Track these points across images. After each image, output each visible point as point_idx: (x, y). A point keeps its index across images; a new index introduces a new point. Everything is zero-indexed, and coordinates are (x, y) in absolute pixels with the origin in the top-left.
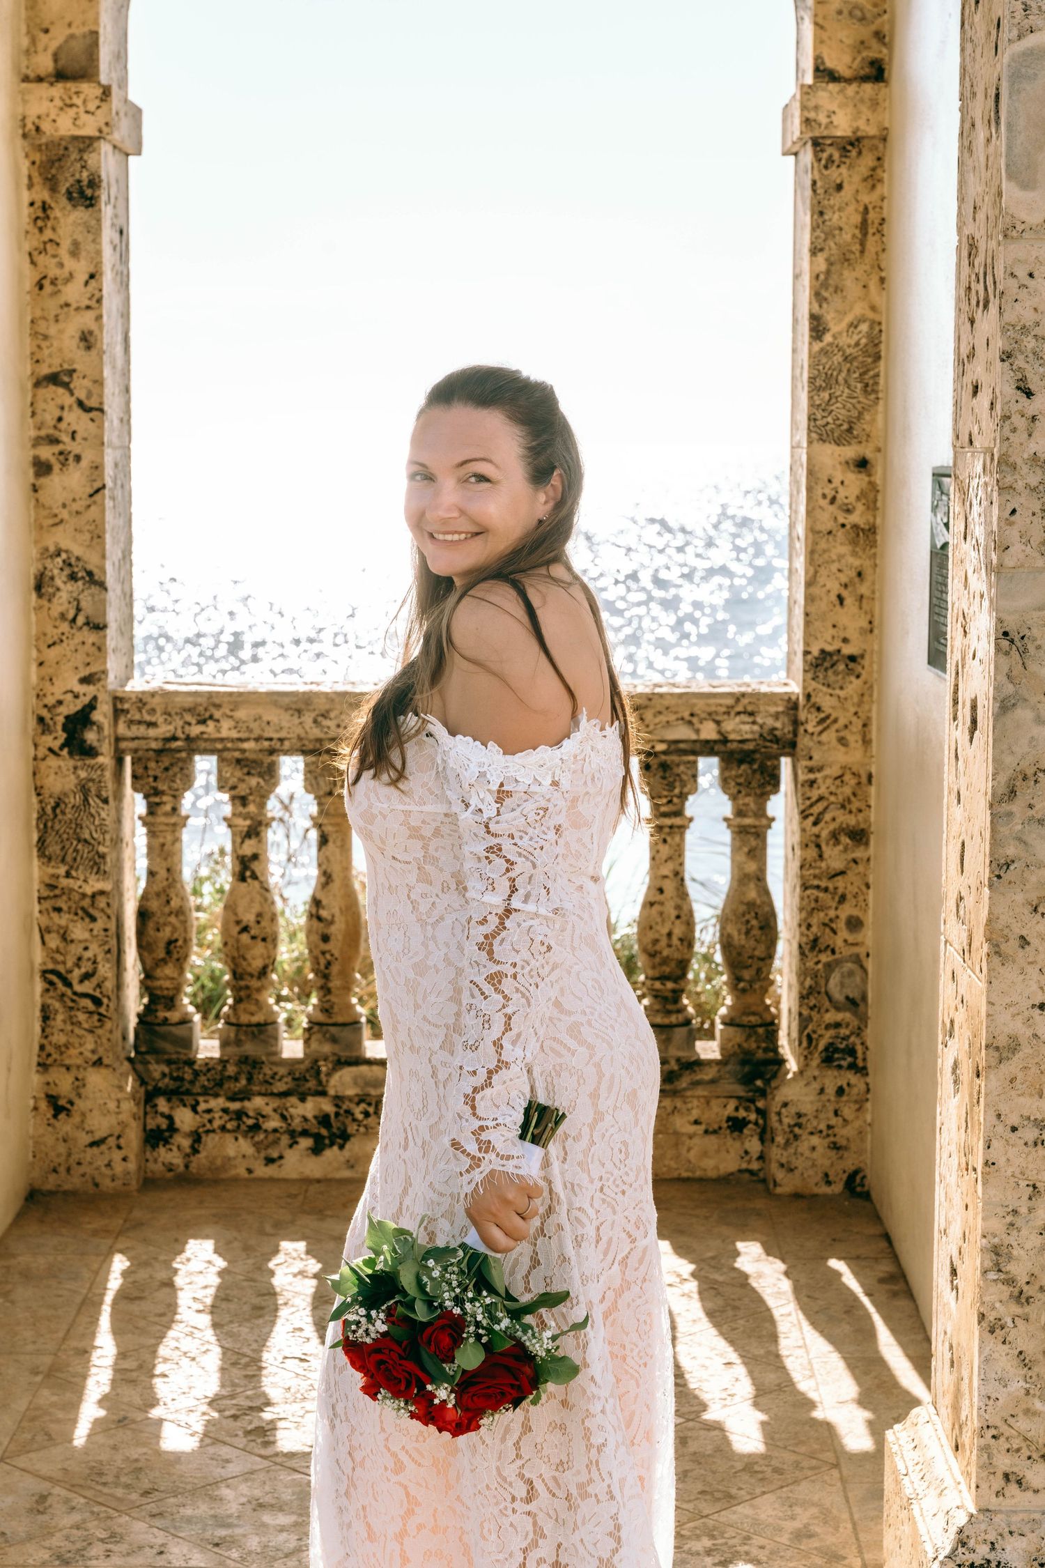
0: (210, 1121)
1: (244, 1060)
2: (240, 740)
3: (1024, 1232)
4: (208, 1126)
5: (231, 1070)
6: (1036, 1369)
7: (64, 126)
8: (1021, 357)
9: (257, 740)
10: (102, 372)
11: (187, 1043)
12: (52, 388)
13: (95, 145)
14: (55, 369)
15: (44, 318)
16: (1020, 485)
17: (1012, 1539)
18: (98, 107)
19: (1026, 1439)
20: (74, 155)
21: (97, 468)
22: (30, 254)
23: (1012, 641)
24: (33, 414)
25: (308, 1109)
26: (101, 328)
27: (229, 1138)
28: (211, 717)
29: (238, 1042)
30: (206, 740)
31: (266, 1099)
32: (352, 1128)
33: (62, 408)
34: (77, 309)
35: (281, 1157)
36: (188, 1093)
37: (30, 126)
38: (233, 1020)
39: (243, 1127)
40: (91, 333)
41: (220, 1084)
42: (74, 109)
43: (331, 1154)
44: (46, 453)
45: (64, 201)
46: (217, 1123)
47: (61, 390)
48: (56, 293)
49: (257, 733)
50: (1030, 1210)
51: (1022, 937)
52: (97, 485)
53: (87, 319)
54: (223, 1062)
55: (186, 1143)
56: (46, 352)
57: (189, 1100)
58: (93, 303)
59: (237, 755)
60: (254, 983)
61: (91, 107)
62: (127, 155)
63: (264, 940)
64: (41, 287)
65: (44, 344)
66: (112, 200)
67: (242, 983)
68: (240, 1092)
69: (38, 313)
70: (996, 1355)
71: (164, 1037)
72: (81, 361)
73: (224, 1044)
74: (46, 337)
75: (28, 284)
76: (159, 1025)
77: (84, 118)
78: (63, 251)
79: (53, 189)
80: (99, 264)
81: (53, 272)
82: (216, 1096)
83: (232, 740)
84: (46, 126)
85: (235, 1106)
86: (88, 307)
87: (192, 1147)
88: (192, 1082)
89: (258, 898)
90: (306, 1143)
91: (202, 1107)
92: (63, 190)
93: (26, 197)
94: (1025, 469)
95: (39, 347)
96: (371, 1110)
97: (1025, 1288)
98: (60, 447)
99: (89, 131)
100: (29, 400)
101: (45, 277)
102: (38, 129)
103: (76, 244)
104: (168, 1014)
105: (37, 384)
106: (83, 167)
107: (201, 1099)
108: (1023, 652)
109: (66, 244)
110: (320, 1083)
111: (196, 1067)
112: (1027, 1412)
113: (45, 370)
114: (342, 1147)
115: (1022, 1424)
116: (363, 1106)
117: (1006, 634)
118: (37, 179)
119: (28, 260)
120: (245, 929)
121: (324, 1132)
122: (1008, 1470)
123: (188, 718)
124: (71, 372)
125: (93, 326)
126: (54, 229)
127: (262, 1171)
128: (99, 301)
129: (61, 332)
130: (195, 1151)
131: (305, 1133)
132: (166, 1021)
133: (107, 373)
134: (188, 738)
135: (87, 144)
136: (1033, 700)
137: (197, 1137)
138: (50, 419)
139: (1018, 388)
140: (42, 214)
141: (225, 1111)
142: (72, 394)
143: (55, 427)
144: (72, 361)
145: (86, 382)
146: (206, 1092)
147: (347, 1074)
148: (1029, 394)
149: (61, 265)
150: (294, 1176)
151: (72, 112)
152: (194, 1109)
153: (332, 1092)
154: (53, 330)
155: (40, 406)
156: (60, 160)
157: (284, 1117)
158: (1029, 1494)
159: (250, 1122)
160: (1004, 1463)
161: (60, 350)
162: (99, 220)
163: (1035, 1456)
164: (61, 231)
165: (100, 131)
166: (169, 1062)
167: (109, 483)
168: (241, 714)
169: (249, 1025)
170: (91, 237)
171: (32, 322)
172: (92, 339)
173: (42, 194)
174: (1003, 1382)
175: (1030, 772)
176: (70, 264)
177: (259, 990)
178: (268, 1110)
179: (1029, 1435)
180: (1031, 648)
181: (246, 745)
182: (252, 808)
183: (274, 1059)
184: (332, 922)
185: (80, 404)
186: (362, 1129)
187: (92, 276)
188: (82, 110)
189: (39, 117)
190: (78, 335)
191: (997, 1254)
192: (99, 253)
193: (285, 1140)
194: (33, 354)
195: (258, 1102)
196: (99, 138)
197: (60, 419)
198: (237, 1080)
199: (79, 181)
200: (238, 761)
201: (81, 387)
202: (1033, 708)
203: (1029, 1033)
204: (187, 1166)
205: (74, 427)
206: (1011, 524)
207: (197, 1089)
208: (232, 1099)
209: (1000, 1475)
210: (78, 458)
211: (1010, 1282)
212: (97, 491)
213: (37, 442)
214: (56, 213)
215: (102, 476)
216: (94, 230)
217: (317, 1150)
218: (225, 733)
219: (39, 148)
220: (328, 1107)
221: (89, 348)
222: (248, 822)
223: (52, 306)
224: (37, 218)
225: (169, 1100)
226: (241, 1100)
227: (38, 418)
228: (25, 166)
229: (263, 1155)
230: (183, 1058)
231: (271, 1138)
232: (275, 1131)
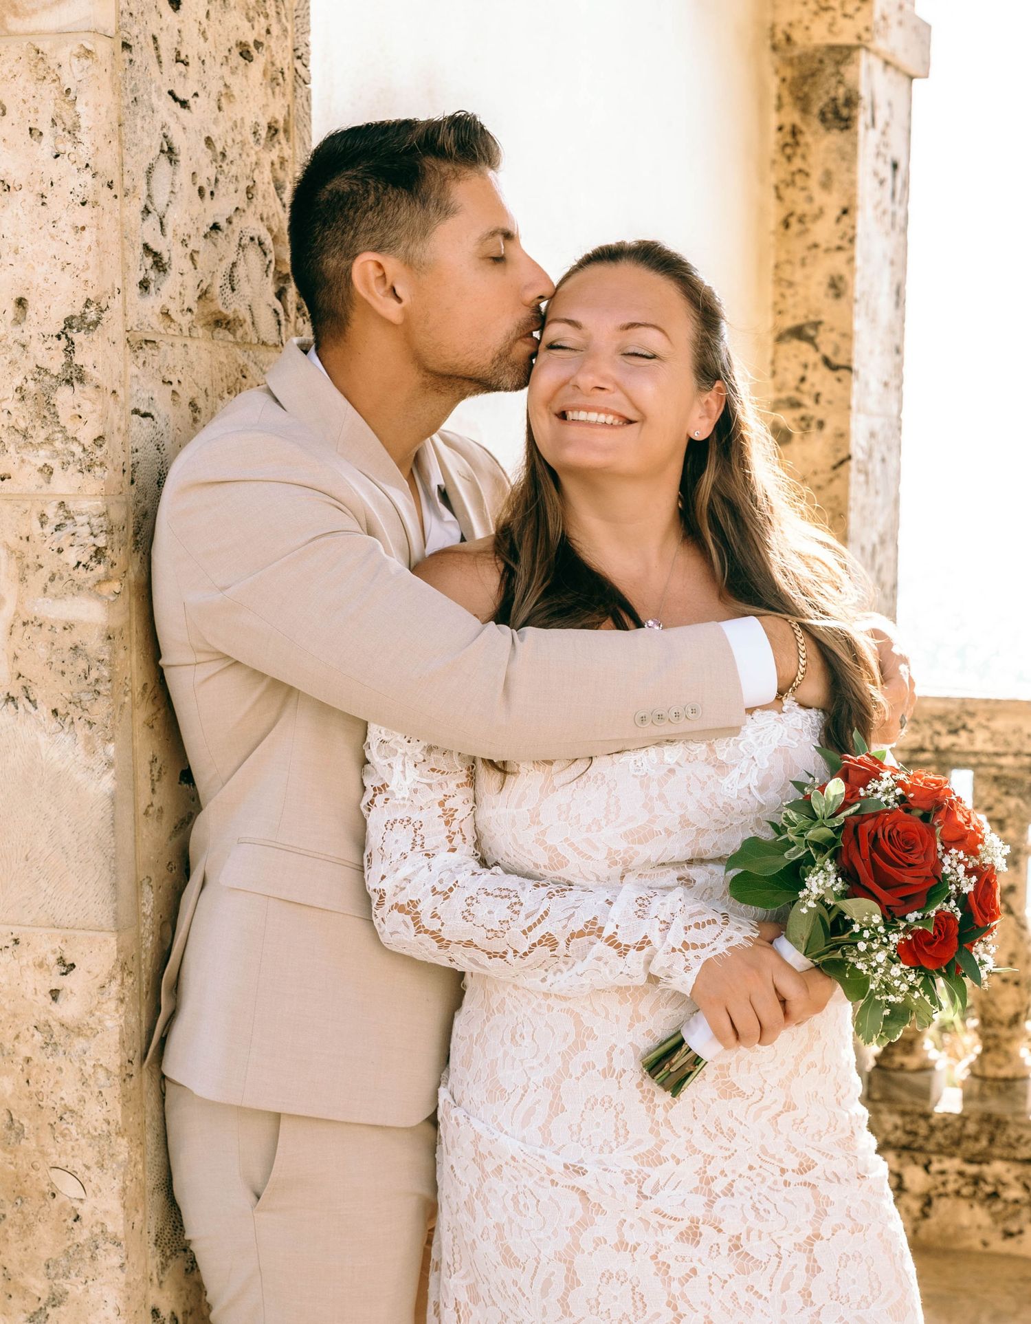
0: (944, 1184)
1: (987, 1118)
2: (997, 754)
4: (941, 1190)
5: (971, 1128)
7: (818, 34)
9: (1017, 754)
10: (851, 324)
11: (924, 1093)
12: (795, 343)
13: (855, 55)
14: (799, 321)
15: (789, 262)
18: (858, 9)
20: (830, 69)
21: (842, 435)
22: (777, 188)
24: (774, 373)
26: (853, 272)
27: (963, 1204)
28: (964, 727)
29: (982, 1097)
30: (960, 753)
31: (1008, 1165)
33: (806, 366)
34: (827, 250)
35: (1021, 1232)
36: (921, 1149)
37: (780, 36)
38: (978, 1071)
39: (980, 1195)
40: (841, 278)
41: (957, 1143)
42: (829, 14)
44: (786, 418)
45: (816, 123)
46: (951, 1187)
47: (805, 346)
48: (805, 232)
49: (1016, 747)
52: (842, 456)
53: (836, 263)
54: (963, 1118)
55: (915, 1206)
56: (790, 301)
57: (922, 1158)
58: (845, 243)
59: (994, 771)
60: (1004, 1032)
61: (850, 9)
62: (911, 78)
63: (1016, 984)
64: (786, 225)
65: (788, 292)
66: (880, 123)
67: (990, 1031)
68: (980, 1154)
69: (783, 257)
71: (900, 1084)
72: (828, 310)
73: (967, 1098)
74: (791, 284)
75: (773, 222)
76: (895, 1070)
77: (842, 23)
78: (814, 183)
79: (805, 110)
80: (852, 197)
81: (802, 207)
82: (952, 1155)
83: (988, 754)
84: (797, 36)
85: (972, 1169)
86: (839, 248)
87: (922, 1211)
88: (927, 1138)
89: (1012, 936)
91: (935, 1167)
92: (815, 110)
93: (774, 120)
95: (783, 296)
98: (802, 412)
99: (846, 39)
100: (769, 356)
101: (791, 214)
102: (788, 39)
103: (828, 174)
104: (903, 1059)
105: (780, 339)
106: (840, 82)
107: (934, 1158)
109: (817, 175)
111: (933, 1121)
113: (788, 322)
118: (787, 99)
119: (773, 193)
123: (939, 726)
124: (817, 325)
125: (844, 270)
126: (804, 157)
127: (999, 1245)
128: (852, 240)
129: (808, 277)
130: (925, 1216)
132: (902, 1067)
133: (859, 325)
134: (937, 751)
135: (843, 54)
137: (927, 1203)
138: (791, 379)
140: (792, 138)
141: (961, 1174)
142: (817, 348)
143: (797, 389)
144: (818, 312)
145: (834, 336)
146: (941, 1151)
149: (810, 199)
151: (827, 17)
152: (926, 1168)
154: (798, 275)
155: (782, 363)
156: (813, 75)
159: (989, 1189)
161: (806, 299)
162: (855, 145)
164: (811, 160)
165: (859, 38)
166: (903, 1114)
167: (858, 454)
169: (995, 1079)
170: (845, 165)
171: (777, 266)
172: (841, 285)
173: (792, 116)
176: (820, 197)
177: (1009, 1040)
178: (1009, 1177)
181: (1003, 761)
182: (1011, 833)
183: (1021, 1119)
185: (827, 361)
187: (845, 212)
188: (839, 13)
189: (790, 25)
190: (826, 281)
192: (853, 183)
194: (775, 304)
195: (999, 1167)
196: (858, 47)
197: (803, 379)
198: (976, 1138)
199: (834, 100)
200: (997, 778)
201: (826, 342)
204: (915, 1233)
205: (818, 388)
207: (931, 1146)
208: (970, 1161)
210: (821, 424)
212: (842, 462)
213: (777, 405)
214: (807, 138)
215: (847, 446)
216: (849, 157)
219: (790, 62)
221: (838, 296)
223: (798, 247)
224: (786, 145)
225: (899, 1156)
226: (980, 1163)
227: (779, 378)
228: (773, 84)
229: (1000, 1227)
230: (919, 1110)
231: (1011, 1209)
232: (1016, 1201)
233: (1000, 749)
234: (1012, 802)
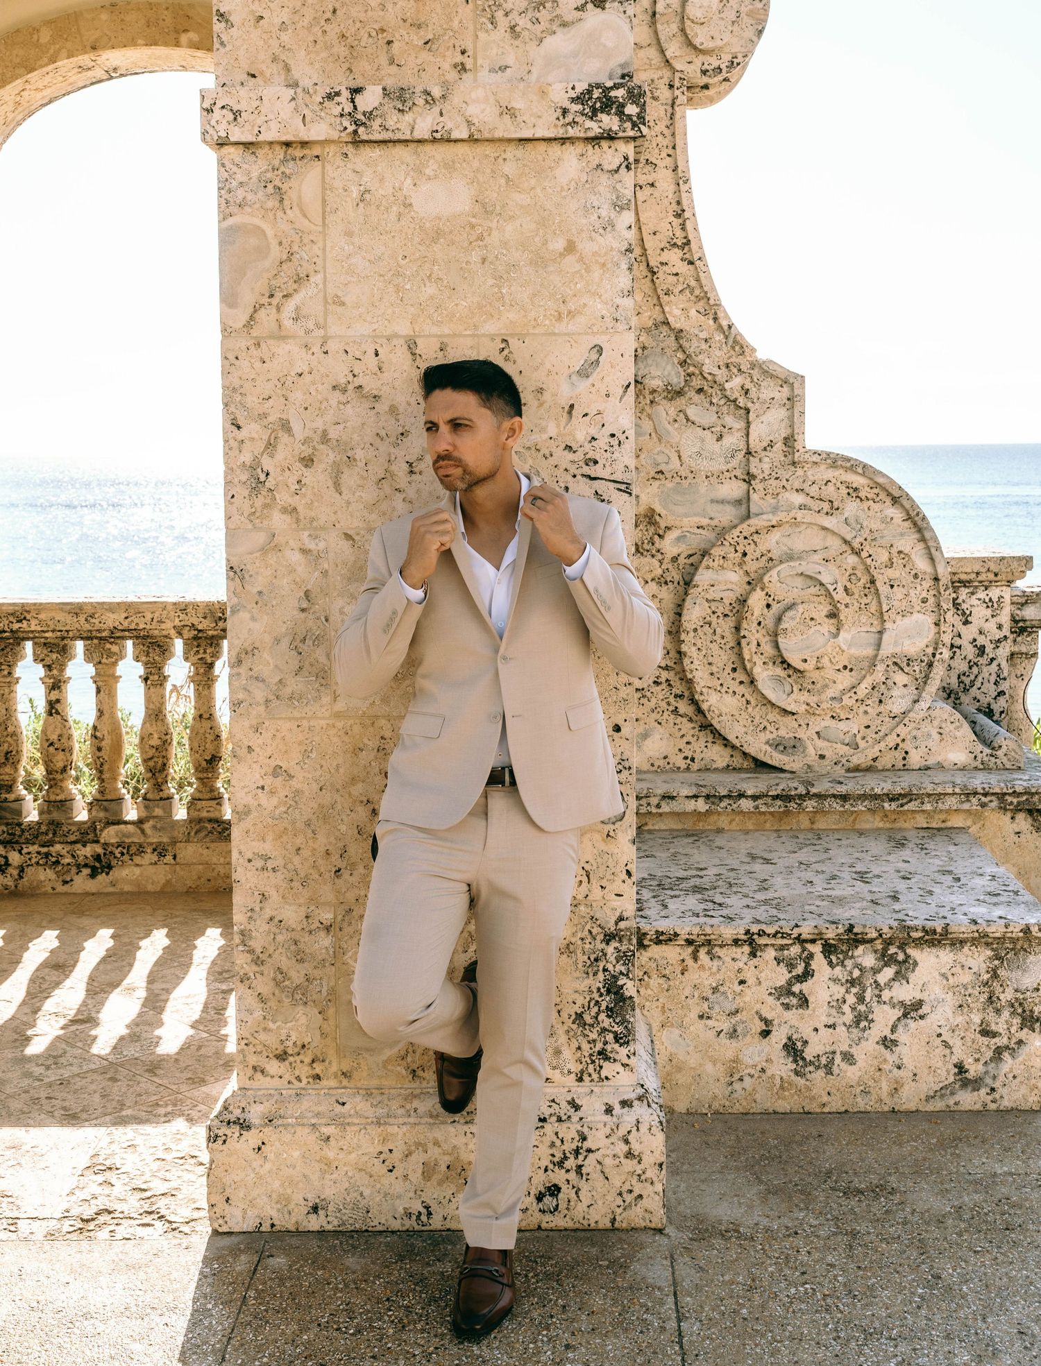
0: (30, 859)
1: (52, 822)
2: (43, 631)
3: (258, 922)
4: (28, 862)
5: (44, 828)
6: (269, 1004)
8: (233, 406)
9: (53, 631)
11: (19, 813)
16: (236, 480)
17: (255, 1106)
19: (265, 1046)
23: (235, 572)
25: (87, 851)
27: (41, 869)
28: (25, 618)
29: (49, 812)
30: (23, 632)
31: (63, 846)
32: (114, 862)
35: (72, 880)
36: (17, 842)
38: (47, 799)
39: (49, 863)
41: (36, 837)
43: (102, 878)
46: (34, 860)
49: (52, 627)
50: (261, 909)
51: (249, 747)
54: (39, 824)
55: (15, 873)
57: (17, 847)
59: (42, 640)
60: (59, 776)
63: (63, 750)
67: (51, 776)
68: (48, 841)
70: (245, 996)
71: (4, 809)
73: (41, 813)
82: (33, 844)
83: (39, 632)
85: (45, 850)
87: (19, 875)
88: (20, 836)
89: (60, 725)
90: (86, 871)
91: (25, 851)
94: (238, 472)
96: (125, 851)
97: (261, 955)
104: (7, 796)
107: (24, 846)
108: (242, 579)
110: (96, 836)
111: (23, 827)
112: (265, 1029)
114: (107, 874)
115: (262, 1037)
116: (120, 848)
117: (232, 568)
120: (52, 744)
121: (97, 865)
122: (256, 1064)
123: (11, 619)
127: (61, 888)
130: (21, 877)
131: (86, 866)
134: (12, 631)
136: (249, 607)
137: (22, 870)
139: (233, 424)
141: (38, 853)
146: (28, 842)
147: (112, 830)
148: (239, 428)
150: (80, 891)
152: (20, 852)
153: (102, 841)
157: (73, 856)
158: (268, 1078)
159: (54, 859)
160: (253, 1060)
163: (271, 1056)
166: (7, 824)
168: (42, 616)
169: (56, 802)
174: (249, 1011)
175: (249, 649)
177: (61, 780)
178: (64, 852)
179: (266, 1043)
180: (247, 576)
181: (47, 635)
182: (55, 672)
183: (70, 821)
184: (103, 740)
186: (120, 863)
191: (243, 935)
193: (74, 870)
195: (58, 847)
198: (46, 834)
200: (45, 644)
202: (250, 612)
203: (256, 804)
204: (16, 887)
206: (232, 504)
207: (22, 840)
208: (43, 846)
209: (250, 1067)
211: (251, 952)
217: (93, 875)
218: (33, 628)
220: (99, 849)
222: (52, 681)
226: (48, 846)
229: (61, 879)
230: (16, 821)
231: (65, 869)
232: (69, 864)
233: (45, 629)
234: (54, 656)
